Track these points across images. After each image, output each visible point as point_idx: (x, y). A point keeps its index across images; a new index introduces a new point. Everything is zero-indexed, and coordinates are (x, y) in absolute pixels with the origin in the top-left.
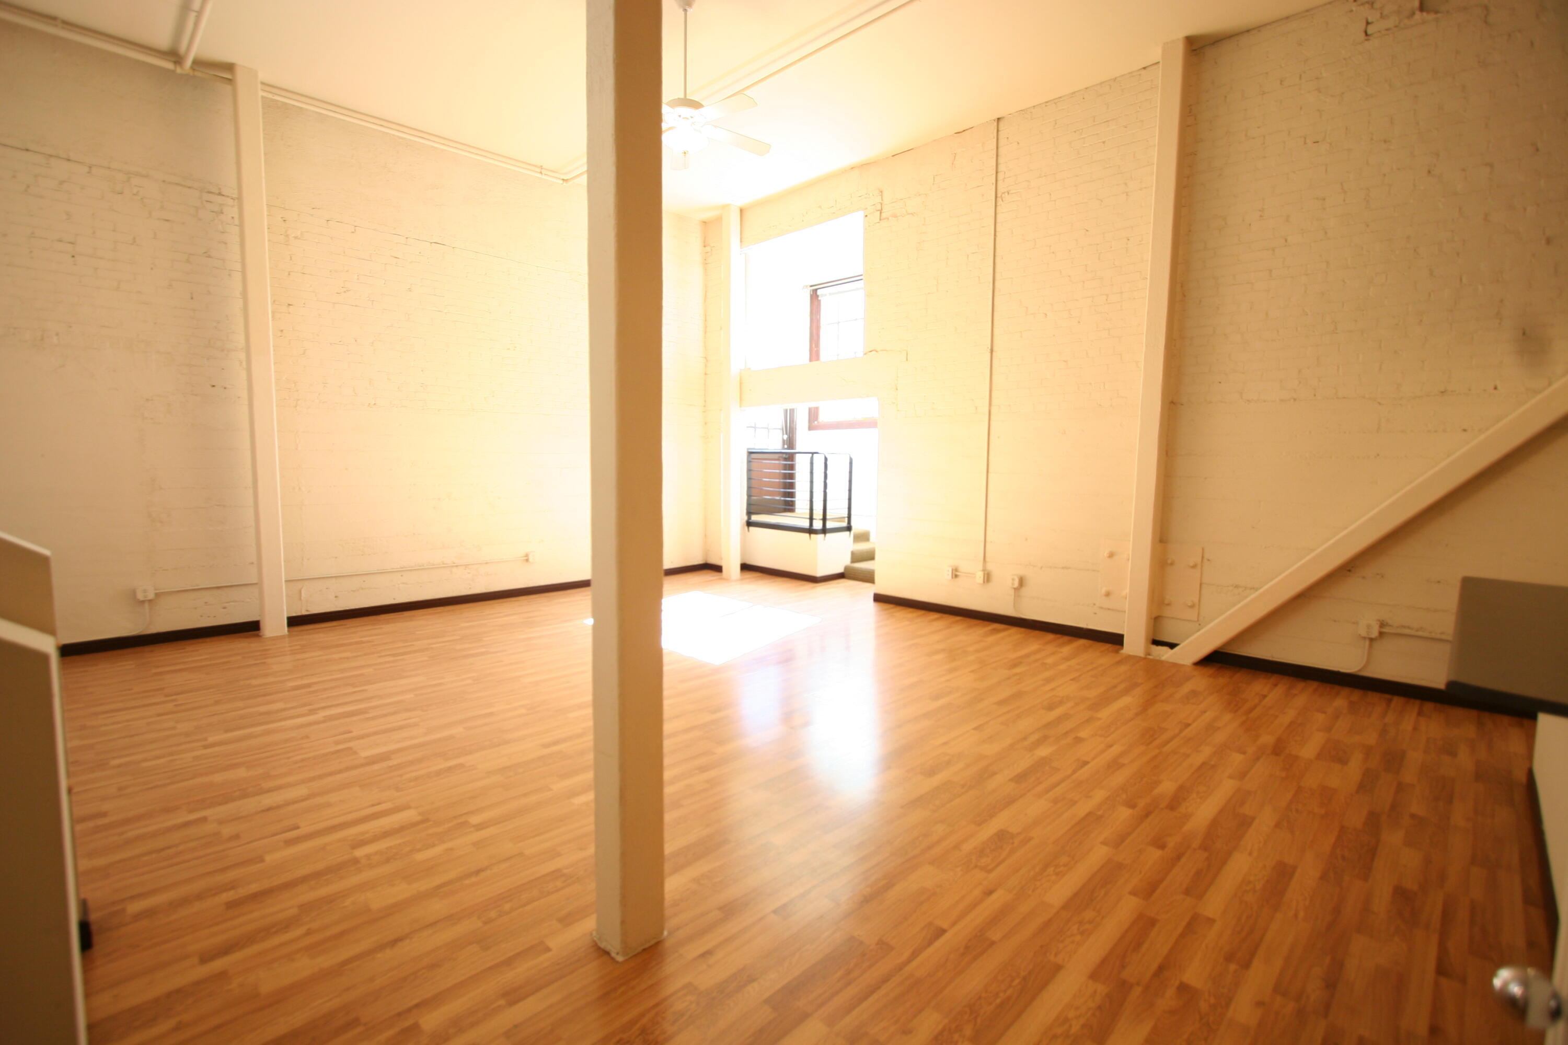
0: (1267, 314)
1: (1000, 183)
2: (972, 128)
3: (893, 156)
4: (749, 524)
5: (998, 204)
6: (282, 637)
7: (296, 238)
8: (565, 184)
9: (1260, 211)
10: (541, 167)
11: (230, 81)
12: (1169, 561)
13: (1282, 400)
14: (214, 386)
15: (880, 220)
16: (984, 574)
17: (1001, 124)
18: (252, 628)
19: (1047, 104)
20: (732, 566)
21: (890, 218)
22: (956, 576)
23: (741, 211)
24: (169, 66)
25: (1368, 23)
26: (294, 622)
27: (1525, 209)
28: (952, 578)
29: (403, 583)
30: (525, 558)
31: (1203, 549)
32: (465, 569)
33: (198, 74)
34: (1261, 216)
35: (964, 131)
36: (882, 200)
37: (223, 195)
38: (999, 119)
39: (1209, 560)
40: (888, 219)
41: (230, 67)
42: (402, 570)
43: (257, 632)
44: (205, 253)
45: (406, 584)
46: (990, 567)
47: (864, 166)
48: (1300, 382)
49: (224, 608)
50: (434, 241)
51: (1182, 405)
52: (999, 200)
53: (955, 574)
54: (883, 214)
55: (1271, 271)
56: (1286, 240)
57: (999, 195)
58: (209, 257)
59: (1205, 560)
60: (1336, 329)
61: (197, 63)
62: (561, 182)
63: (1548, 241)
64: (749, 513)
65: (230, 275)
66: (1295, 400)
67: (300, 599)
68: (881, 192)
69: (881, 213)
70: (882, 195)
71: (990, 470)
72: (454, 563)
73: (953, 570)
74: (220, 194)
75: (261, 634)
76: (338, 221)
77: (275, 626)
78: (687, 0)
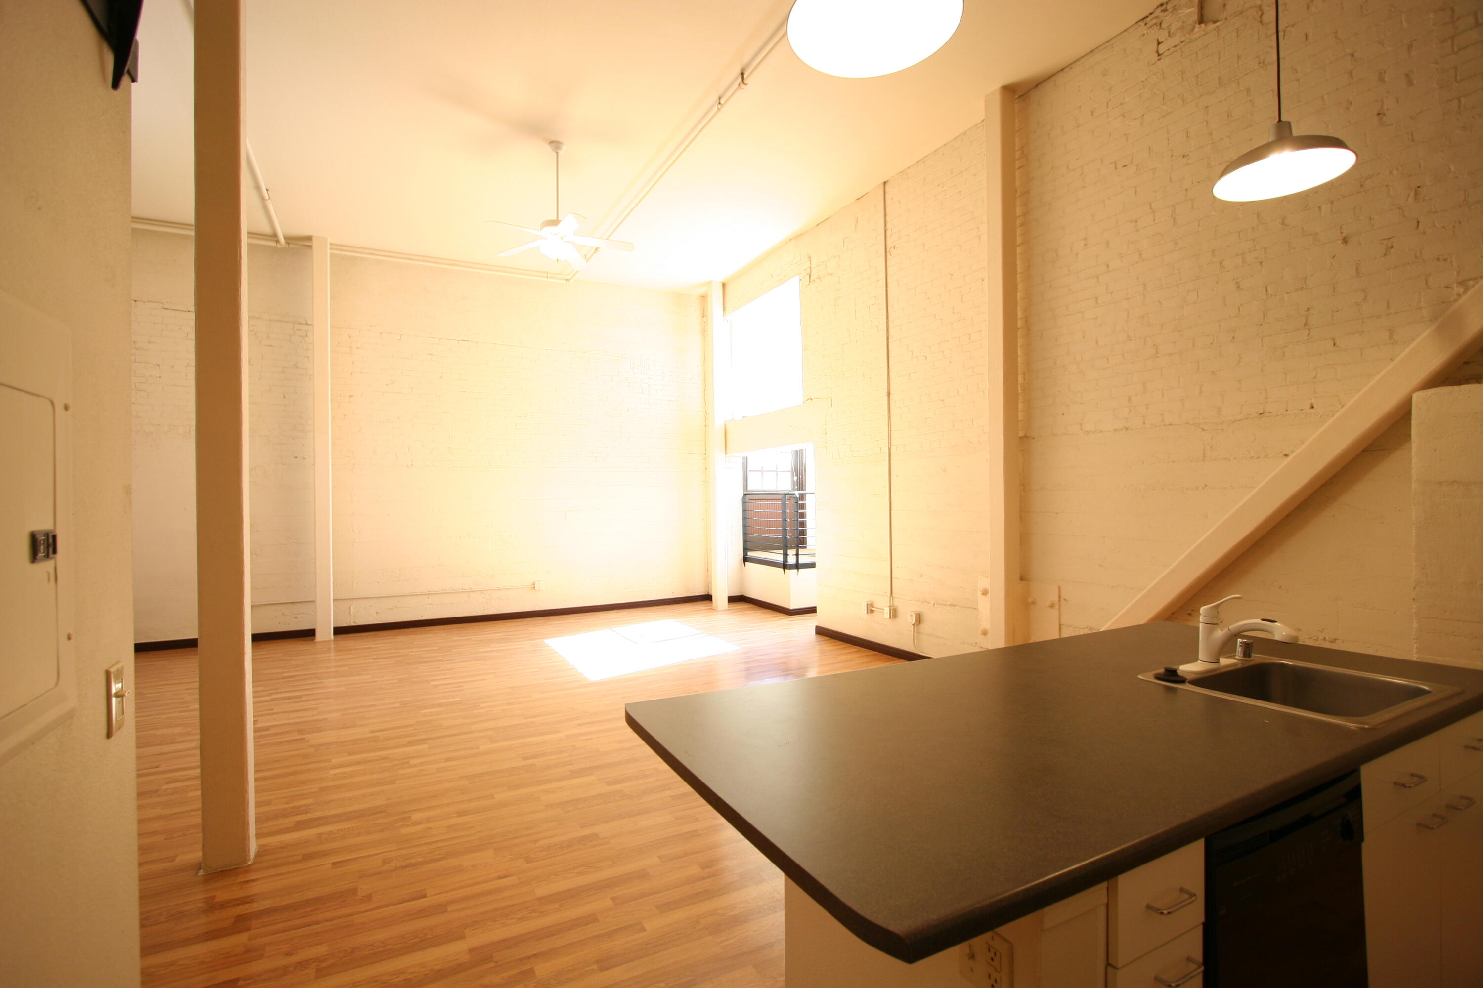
0: (1097, 342)
1: (888, 239)
2: (867, 193)
3: (817, 225)
4: (746, 559)
5: (888, 259)
6: (329, 641)
7: (357, 348)
8: (567, 282)
9: (1084, 239)
10: (547, 273)
11: (311, 246)
12: (1030, 600)
13: (1115, 430)
14: (296, 458)
15: (810, 282)
16: (890, 610)
17: (887, 186)
18: (309, 634)
19: (918, 164)
20: (720, 598)
21: (816, 280)
22: (872, 611)
23: (724, 285)
24: (273, 244)
25: (1159, 43)
26: (339, 631)
27: (1320, 208)
28: (867, 613)
29: (429, 604)
30: (533, 586)
31: (1059, 588)
32: (481, 594)
33: (291, 246)
34: (1085, 245)
35: (862, 196)
36: (811, 264)
37: (309, 324)
38: (885, 183)
39: (1065, 600)
40: (815, 280)
41: (310, 238)
42: (429, 594)
43: (314, 637)
44: (295, 365)
45: (432, 604)
46: (897, 603)
47: (797, 237)
48: (1130, 411)
49: (296, 618)
50: (462, 339)
51: (1034, 438)
52: (888, 254)
53: (870, 609)
54: (811, 277)
55: (1097, 298)
56: (1108, 266)
57: (888, 251)
58: (297, 367)
59: (1062, 600)
60: (1158, 353)
61: (289, 239)
62: (565, 281)
63: (1345, 241)
64: (746, 550)
65: (310, 379)
66: (1127, 429)
67: (350, 614)
68: (810, 258)
69: (810, 276)
70: (810, 261)
71: (892, 509)
72: (471, 589)
73: (867, 605)
74: (306, 324)
75: (314, 639)
76: (388, 333)
77: (325, 634)
78: (556, 145)
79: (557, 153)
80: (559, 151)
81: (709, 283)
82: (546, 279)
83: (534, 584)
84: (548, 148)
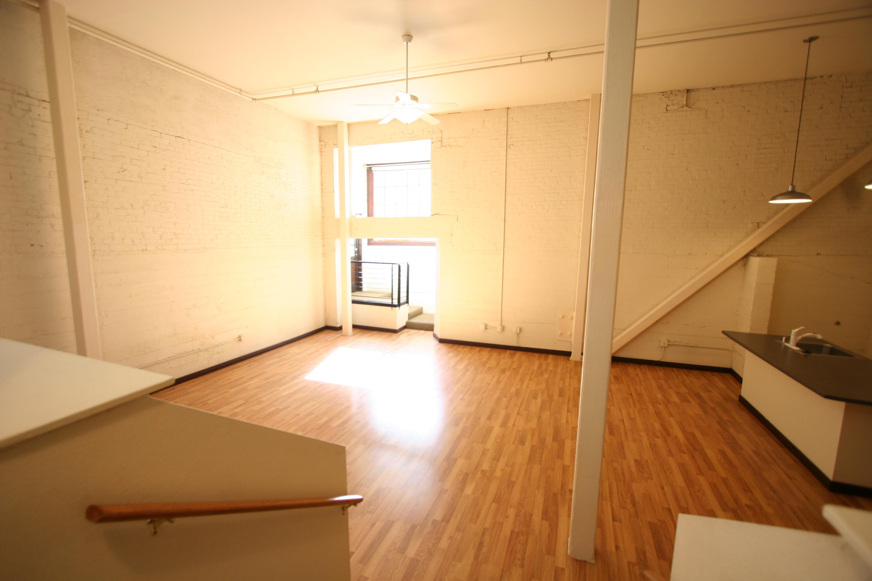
1: (509, 139)
2: (494, 109)
3: (448, 114)
5: (508, 150)
7: (87, 132)
8: (254, 101)
10: (241, 90)
13: (633, 253)
14: (32, 245)
15: (441, 146)
16: (501, 327)
19: (533, 107)
20: (348, 328)
21: (447, 146)
22: (486, 328)
23: (349, 125)
25: (667, 106)
27: (717, 189)
29: (170, 368)
30: (239, 339)
32: (206, 352)
35: (489, 110)
36: (442, 136)
37: (30, 97)
38: (508, 108)
40: (446, 146)
44: (19, 142)
45: (172, 368)
46: (504, 323)
48: (640, 246)
50: (178, 136)
52: (509, 148)
54: (442, 143)
56: (636, 188)
57: (508, 145)
58: (22, 145)
60: (654, 226)
62: (252, 100)
63: (724, 202)
65: (40, 160)
68: (442, 131)
69: (441, 143)
70: (442, 133)
71: (504, 278)
72: (199, 349)
73: (484, 326)
74: (28, 96)
76: (115, 120)
80: (408, 43)
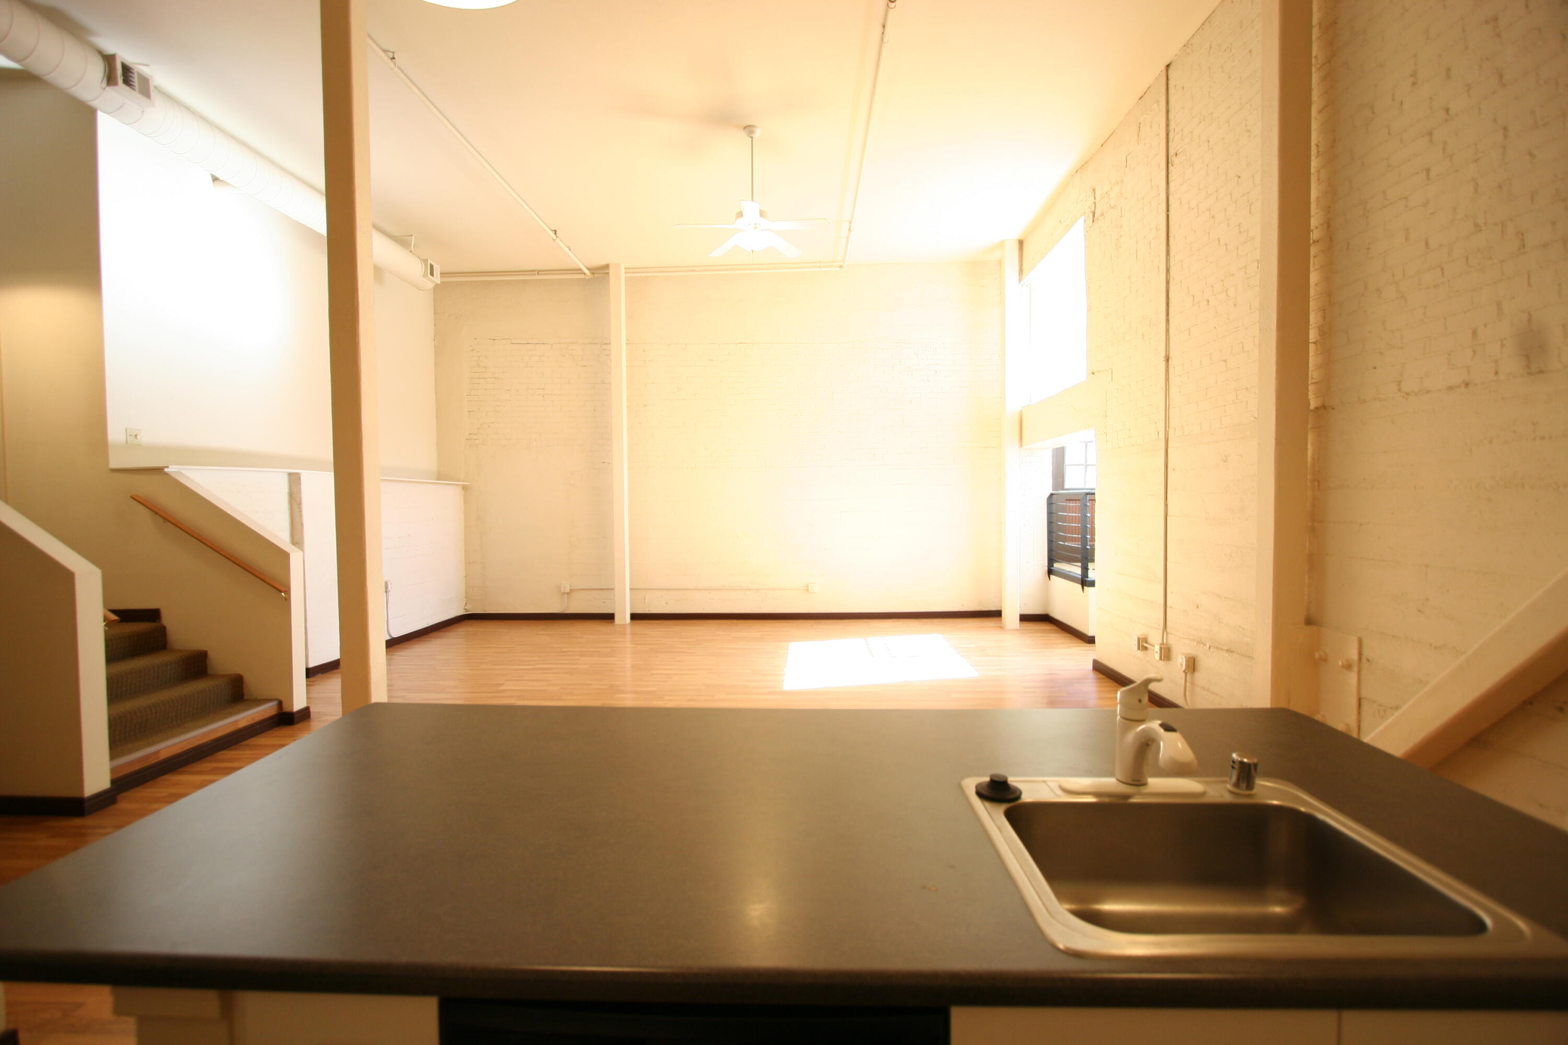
0: (1427, 244)
1: (1169, 145)
2: (1150, 87)
3: (1102, 145)
4: (1050, 572)
5: (1169, 172)
6: (625, 625)
8: (843, 269)
9: (1411, 76)
11: (608, 273)
12: (1317, 655)
13: (1450, 388)
15: (1093, 222)
17: (1170, 70)
18: (609, 617)
22: (1143, 647)
23: (1021, 243)
24: (582, 276)
26: (635, 617)
28: (1139, 649)
30: (807, 588)
31: (1360, 641)
32: (757, 593)
33: (596, 276)
34: (1414, 84)
35: (1145, 93)
36: (1095, 199)
38: (1167, 66)
39: (1368, 660)
40: (1098, 219)
41: (607, 267)
42: (710, 589)
43: (612, 621)
44: (602, 381)
47: (1082, 168)
48: (1475, 352)
49: (604, 602)
51: (1333, 409)
52: (1170, 165)
53: (1143, 644)
55: (1428, 171)
59: (1364, 660)
60: (1524, 246)
61: (594, 270)
62: (839, 268)
64: (1051, 561)
66: (1467, 385)
67: (645, 602)
68: (1094, 190)
69: (1094, 214)
70: (1095, 194)
73: (1139, 639)
75: (614, 622)
76: (675, 344)
77: (623, 618)
78: (749, 129)
79: (752, 137)
80: (754, 136)
81: (1001, 245)
82: (819, 269)
83: (808, 586)
84: (743, 134)
